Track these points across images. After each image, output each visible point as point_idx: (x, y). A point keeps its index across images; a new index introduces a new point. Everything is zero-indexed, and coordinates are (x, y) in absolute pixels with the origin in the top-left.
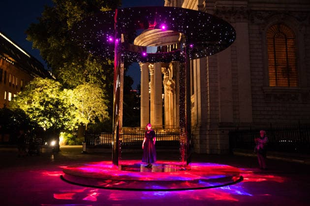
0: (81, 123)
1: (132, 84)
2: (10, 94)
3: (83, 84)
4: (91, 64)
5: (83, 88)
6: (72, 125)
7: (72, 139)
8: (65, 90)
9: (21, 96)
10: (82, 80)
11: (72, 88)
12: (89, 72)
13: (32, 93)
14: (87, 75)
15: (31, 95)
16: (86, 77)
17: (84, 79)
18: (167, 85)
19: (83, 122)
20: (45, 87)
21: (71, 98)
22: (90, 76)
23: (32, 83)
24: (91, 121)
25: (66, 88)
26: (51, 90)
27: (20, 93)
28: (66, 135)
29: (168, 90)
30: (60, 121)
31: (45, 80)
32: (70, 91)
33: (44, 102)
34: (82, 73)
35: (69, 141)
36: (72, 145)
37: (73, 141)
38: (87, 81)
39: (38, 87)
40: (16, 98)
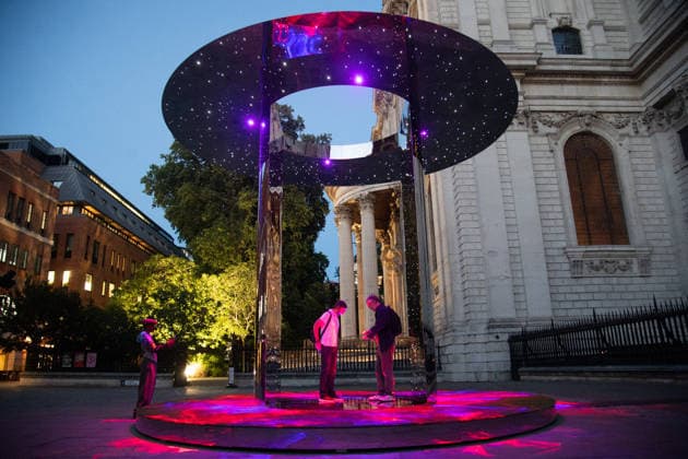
0: (233, 335)
1: (327, 265)
2: (112, 287)
3: (236, 265)
4: (251, 228)
5: (236, 272)
6: (214, 334)
7: (216, 365)
8: (204, 276)
9: (127, 288)
10: (235, 258)
11: (217, 272)
12: (248, 245)
13: (147, 283)
14: (244, 250)
15: (145, 285)
16: (243, 254)
17: (239, 256)
18: (386, 259)
19: (237, 333)
20: (170, 272)
21: (214, 289)
22: (249, 251)
23: (147, 265)
24: (251, 332)
25: (207, 273)
26: (178, 275)
27: (127, 281)
28: (206, 359)
29: (390, 268)
30: (189, 328)
31: (170, 260)
32: (214, 278)
33: (159, 293)
34: (236, 245)
35: (213, 369)
36: (218, 376)
37: (219, 370)
38: (245, 259)
39: (157, 272)
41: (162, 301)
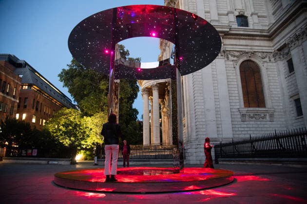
1: (138, 114)
2: (44, 121)
3: (99, 113)
4: (105, 97)
5: (98, 116)
6: (89, 142)
7: (90, 155)
8: (85, 117)
9: (51, 122)
10: (98, 110)
11: (90, 116)
12: (104, 104)
13: (60, 120)
14: (102, 106)
15: (59, 120)
16: (102, 108)
17: (100, 109)
18: (163, 112)
19: (98, 142)
20: (70, 115)
21: (89, 123)
22: (104, 107)
23: (60, 112)
25: (86, 116)
26: (74, 117)
27: (51, 119)
28: (85, 152)
29: (165, 116)
30: (78, 140)
31: (70, 110)
32: (89, 118)
33: (65, 124)
34: (99, 104)
35: (88, 157)
36: (90, 160)
37: (90, 158)
38: (103, 110)
39: (64, 115)
40: (48, 123)
41: (66, 128)
